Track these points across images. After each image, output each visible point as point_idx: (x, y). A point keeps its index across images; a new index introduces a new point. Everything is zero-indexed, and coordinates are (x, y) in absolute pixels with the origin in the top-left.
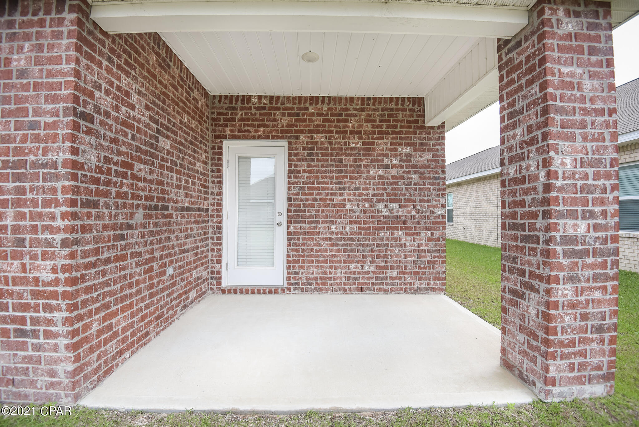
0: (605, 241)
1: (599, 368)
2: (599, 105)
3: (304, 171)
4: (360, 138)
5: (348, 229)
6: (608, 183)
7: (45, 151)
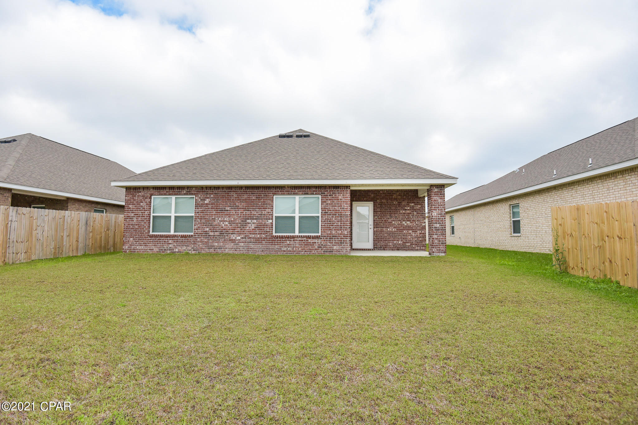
0: (443, 228)
1: (443, 250)
2: (442, 204)
3: (379, 211)
4: (397, 201)
5: (393, 230)
6: (443, 218)
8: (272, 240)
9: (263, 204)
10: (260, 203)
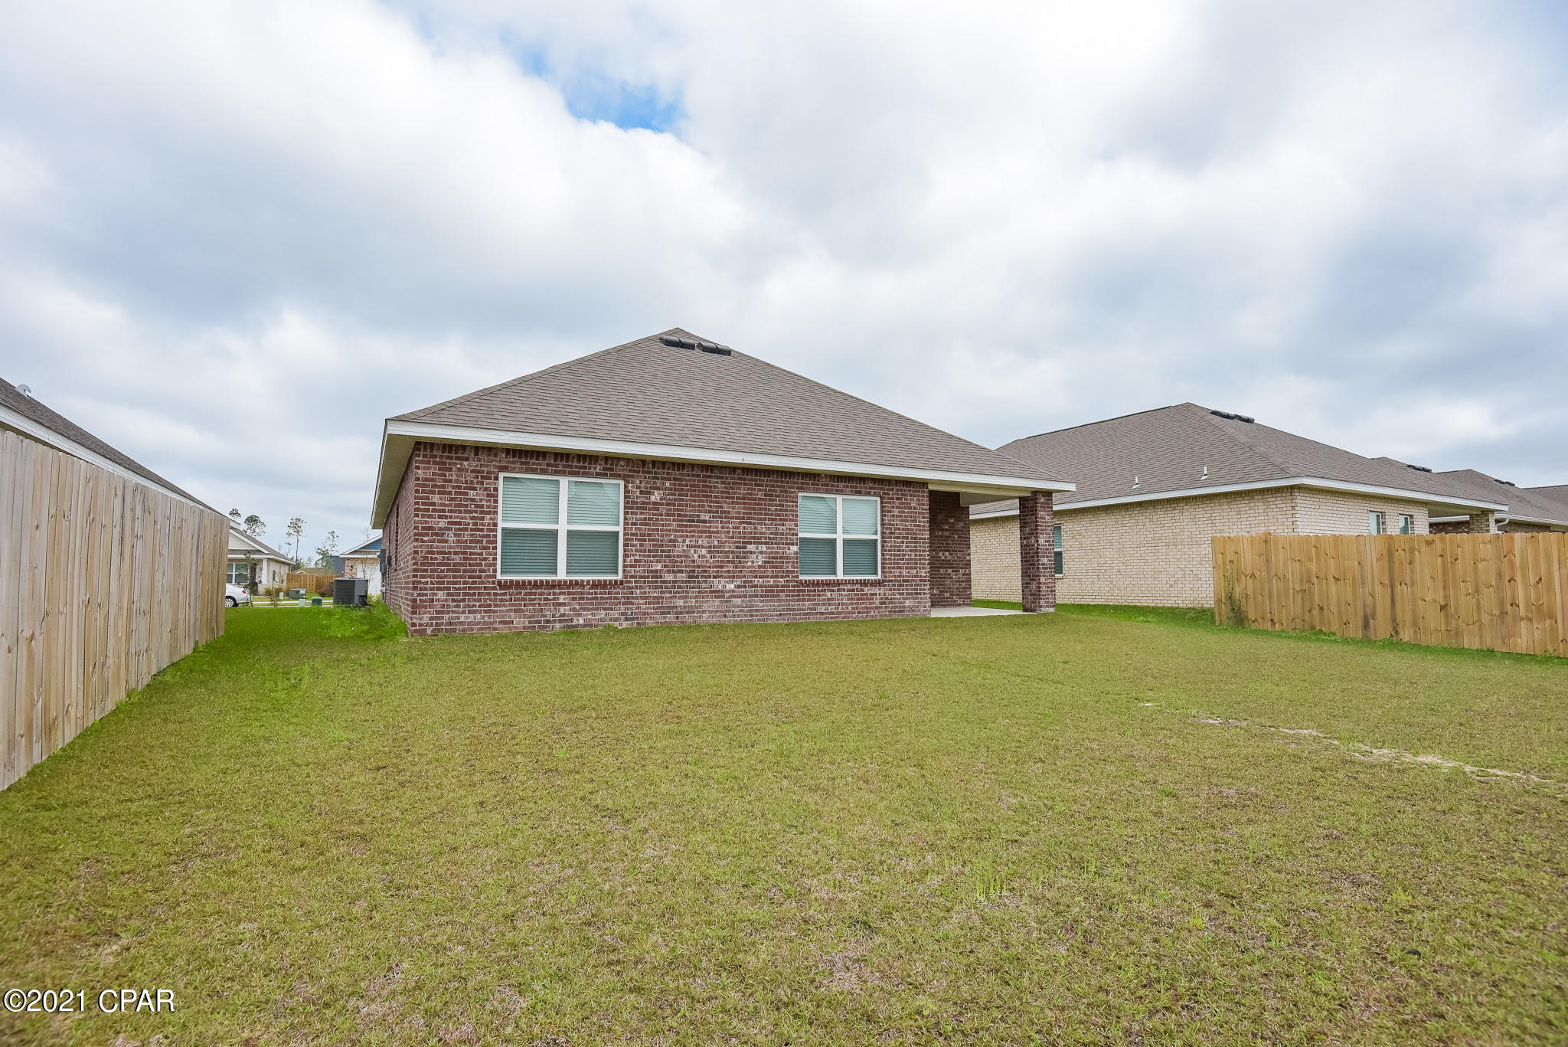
0: (1051, 565)
2: (1049, 524)
6: (1051, 547)
8: (798, 591)
9: (780, 510)
10: (773, 508)
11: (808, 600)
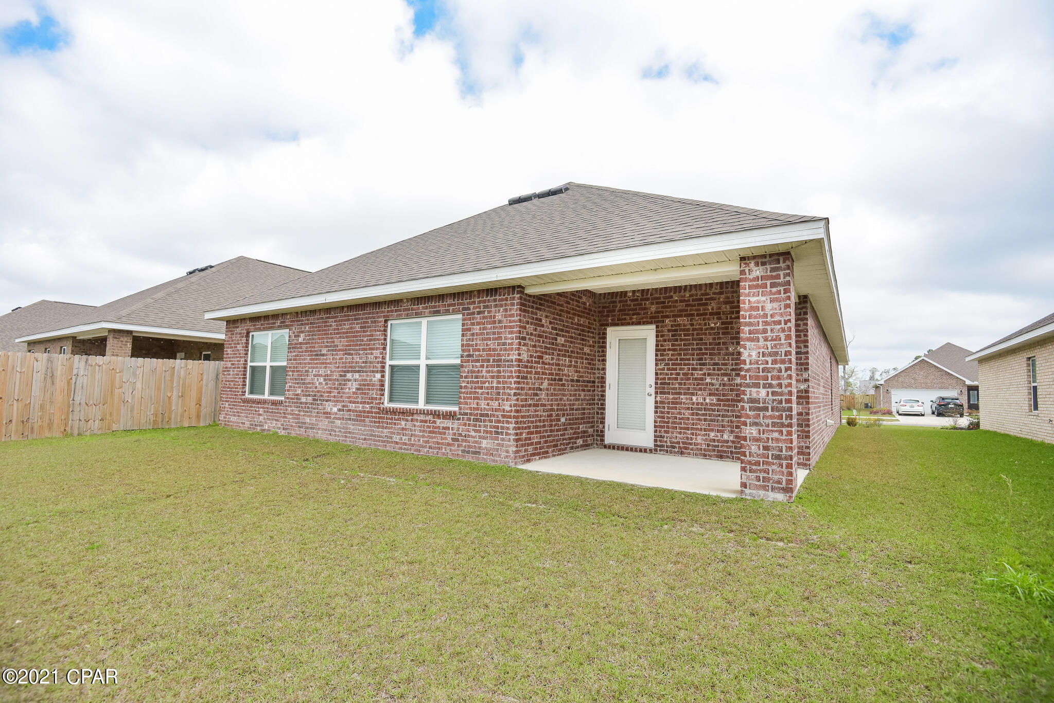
1: (779, 482)
4: (719, 318)
5: (708, 401)
6: (783, 366)
7: (509, 355)
8: (379, 418)
9: (371, 340)
10: (365, 339)
11: (386, 428)
